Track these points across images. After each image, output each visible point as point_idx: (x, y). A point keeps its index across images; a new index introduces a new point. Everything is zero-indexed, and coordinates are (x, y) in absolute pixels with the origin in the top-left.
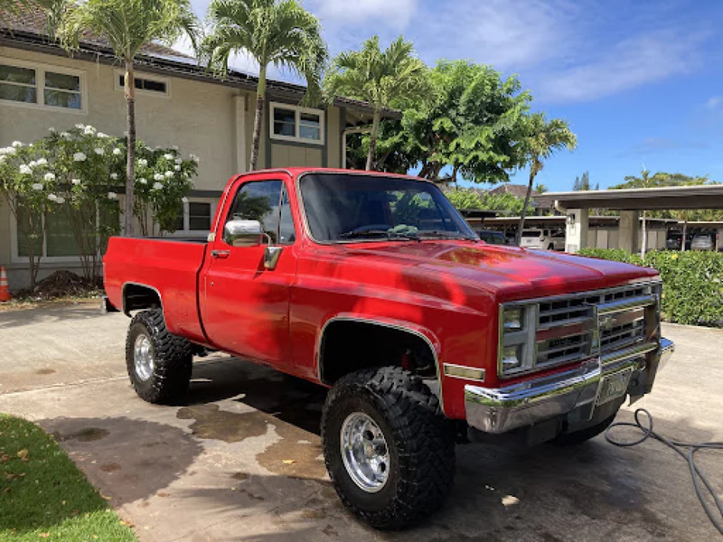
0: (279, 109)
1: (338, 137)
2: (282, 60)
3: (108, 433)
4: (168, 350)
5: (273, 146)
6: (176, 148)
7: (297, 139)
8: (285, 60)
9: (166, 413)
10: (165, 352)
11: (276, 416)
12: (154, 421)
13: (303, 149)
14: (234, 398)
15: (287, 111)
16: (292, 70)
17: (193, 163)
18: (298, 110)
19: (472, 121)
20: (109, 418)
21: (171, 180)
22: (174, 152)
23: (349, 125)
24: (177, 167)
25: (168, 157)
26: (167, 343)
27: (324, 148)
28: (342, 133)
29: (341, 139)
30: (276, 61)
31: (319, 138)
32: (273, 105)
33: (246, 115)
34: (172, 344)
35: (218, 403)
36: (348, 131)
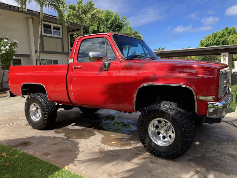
0: (45, 24)
1: (67, 35)
2: (48, 5)
3: (33, 143)
4: (48, 108)
5: (44, 38)
6: (8, 37)
7: (52, 35)
8: (49, 5)
9: (50, 133)
10: (48, 109)
11: (94, 128)
12: (48, 136)
13: (55, 39)
14: (72, 125)
15: (48, 25)
16: (52, 9)
17: (16, 43)
18: (52, 25)
19: (112, 31)
20: (27, 137)
21: (8, 49)
22: (7, 39)
23: (70, 31)
24: (9, 45)
25: (6, 40)
26: (48, 105)
27: (62, 39)
28: (68, 33)
29: (68, 35)
30: (46, 5)
31: (60, 35)
32: (43, 22)
33: (33, 26)
34: (50, 105)
35: (68, 127)
36: (70, 33)
